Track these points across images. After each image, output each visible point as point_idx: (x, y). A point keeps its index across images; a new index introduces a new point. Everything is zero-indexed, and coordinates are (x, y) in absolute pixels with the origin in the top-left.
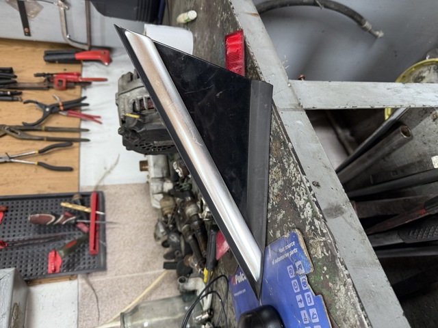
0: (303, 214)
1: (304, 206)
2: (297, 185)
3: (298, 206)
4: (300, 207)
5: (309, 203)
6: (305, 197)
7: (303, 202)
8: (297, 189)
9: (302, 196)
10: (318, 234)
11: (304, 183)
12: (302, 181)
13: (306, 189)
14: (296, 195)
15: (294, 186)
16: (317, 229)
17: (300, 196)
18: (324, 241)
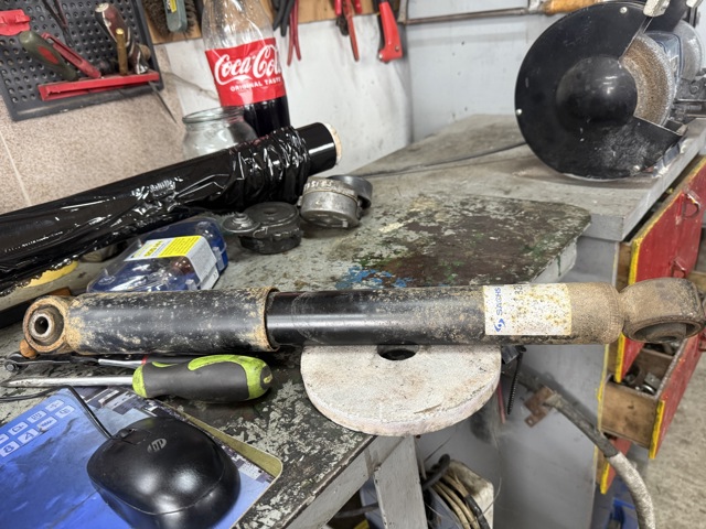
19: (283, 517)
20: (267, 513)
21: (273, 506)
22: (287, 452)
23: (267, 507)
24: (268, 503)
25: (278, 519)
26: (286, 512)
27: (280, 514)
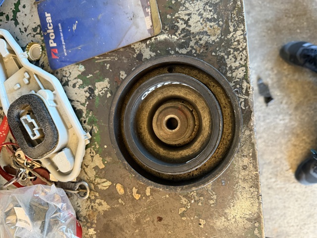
0: (232, 73)
1: (237, 68)
2: (236, 50)
3: (229, 66)
4: (231, 67)
5: (244, 68)
6: (241, 62)
7: (237, 64)
8: (236, 53)
9: (238, 60)
10: (242, 92)
11: (246, 52)
12: (245, 49)
13: (247, 57)
14: (230, 57)
15: (232, 48)
16: (243, 89)
17: (236, 59)
18: (245, 99)
19: (243, 31)
20: (234, 36)
21: (233, 31)
22: (210, 9)
23: (232, 34)
24: (230, 32)
25: (243, 33)
26: (243, 28)
27: (241, 31)
